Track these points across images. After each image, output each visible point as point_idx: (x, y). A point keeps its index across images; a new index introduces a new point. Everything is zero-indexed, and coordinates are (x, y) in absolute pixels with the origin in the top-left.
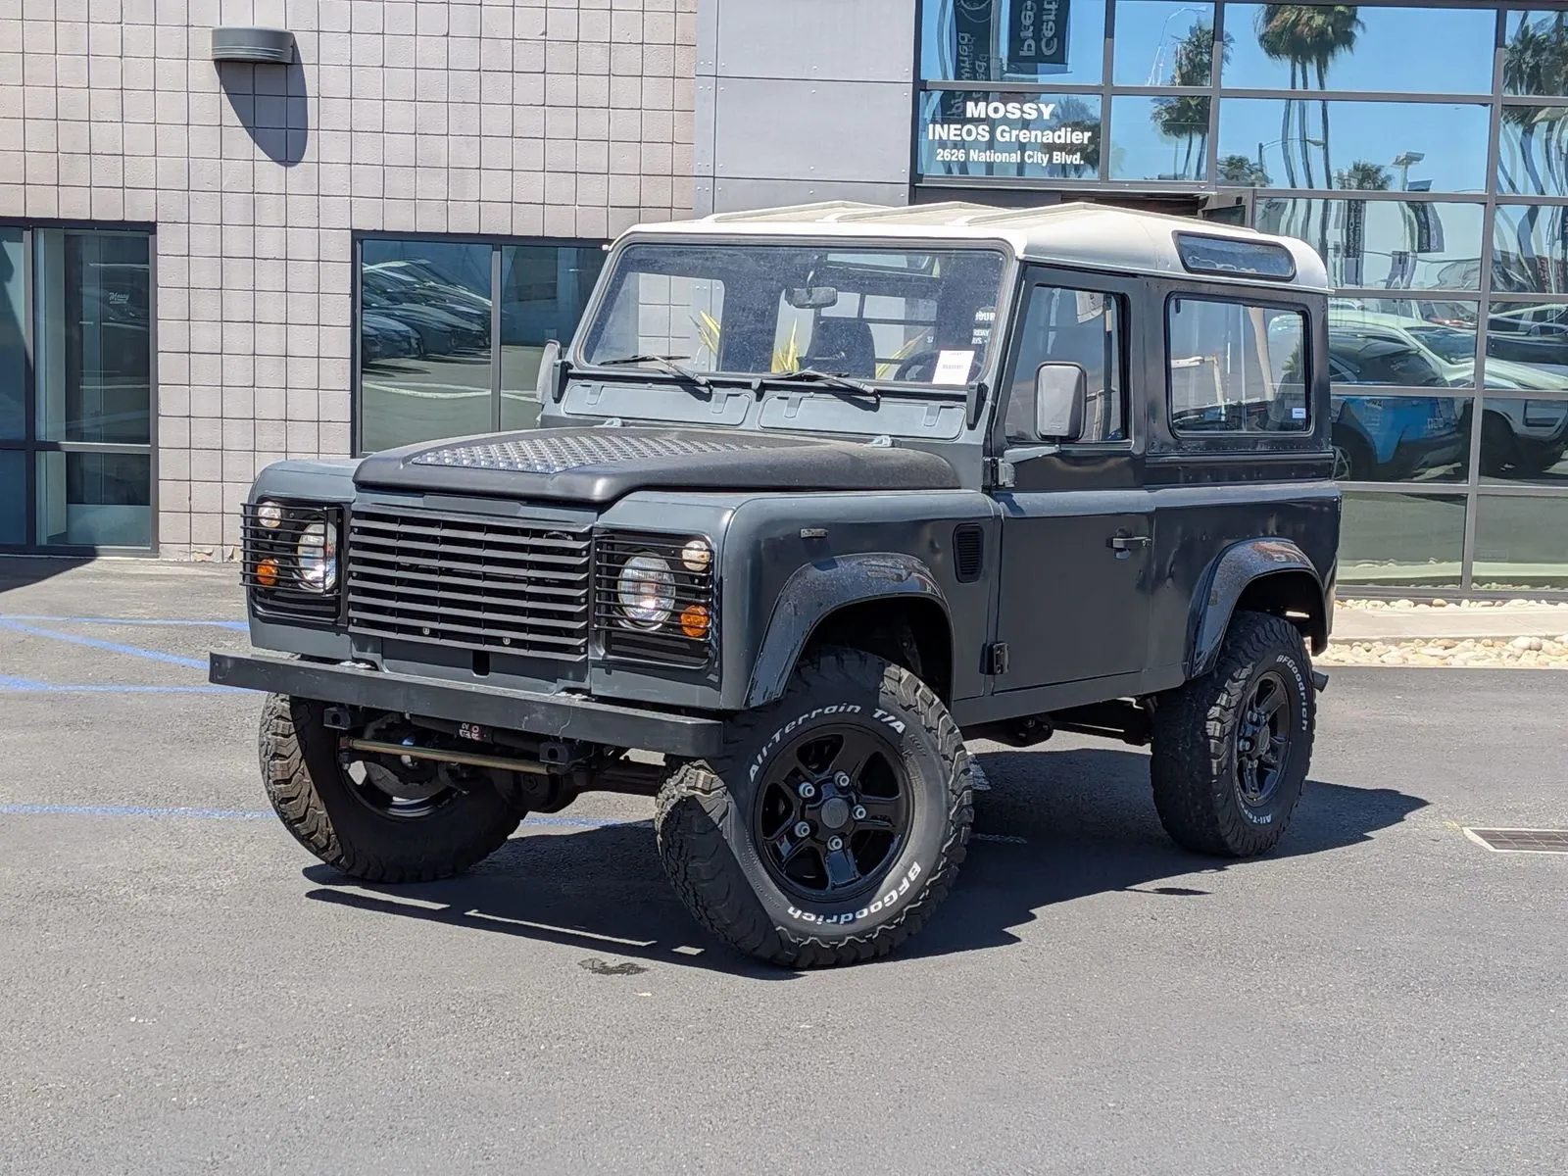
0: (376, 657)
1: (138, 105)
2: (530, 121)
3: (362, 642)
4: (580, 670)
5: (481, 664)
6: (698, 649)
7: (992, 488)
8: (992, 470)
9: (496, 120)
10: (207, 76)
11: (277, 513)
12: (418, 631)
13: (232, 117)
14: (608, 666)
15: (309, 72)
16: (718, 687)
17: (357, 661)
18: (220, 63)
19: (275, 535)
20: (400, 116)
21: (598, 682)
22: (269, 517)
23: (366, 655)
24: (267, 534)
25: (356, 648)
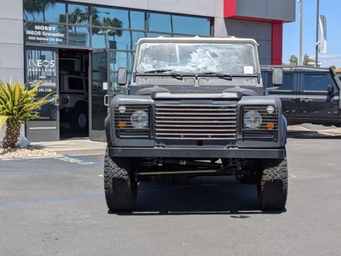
0: (164, 145)
3: (158, 141)
4: (234, 142)
5: (200, 143)
6: (271, 133)
11: (125, 108)
12: (180, 136)
14: (243, 139)
16: (276, 142)
17: (158, 146)
19: (124, 114)
21: (240, 144)
22: (122, 109)
23: (161, 144)
24: (121, 114)
25: (158, 143)
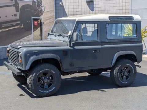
1: (80, 7)
2: (114, 5)
7: (70, 46)
8: (70, 44)
9: (111, 5)
10: (86, 3)
13: (88, 7)
15: (94, 2)
18: (87, 2)
20: (103, 6)
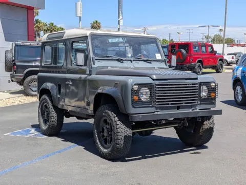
4: (196, 106)
5: (178, 108)
14: (200, 104)
17: (157, 112)
22: (136, 87)
23: (158, 110)
24: (135, 91)
25: (156, 109)
